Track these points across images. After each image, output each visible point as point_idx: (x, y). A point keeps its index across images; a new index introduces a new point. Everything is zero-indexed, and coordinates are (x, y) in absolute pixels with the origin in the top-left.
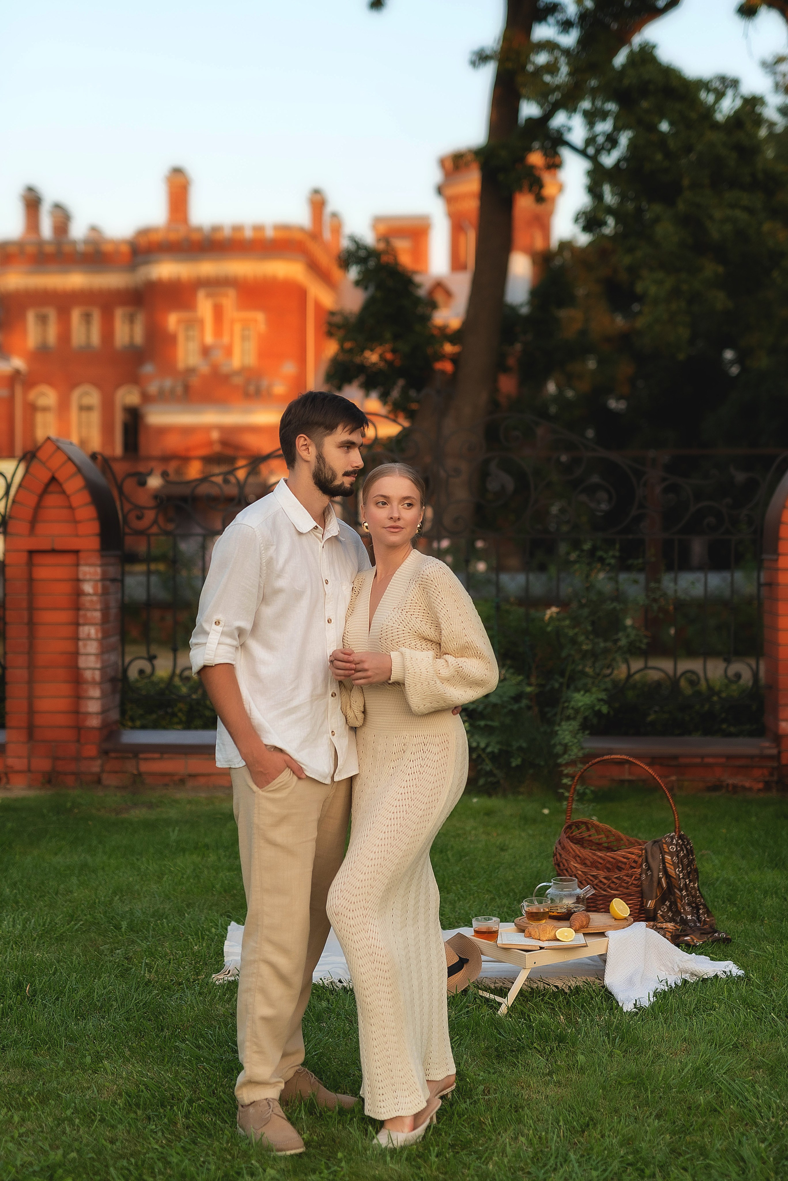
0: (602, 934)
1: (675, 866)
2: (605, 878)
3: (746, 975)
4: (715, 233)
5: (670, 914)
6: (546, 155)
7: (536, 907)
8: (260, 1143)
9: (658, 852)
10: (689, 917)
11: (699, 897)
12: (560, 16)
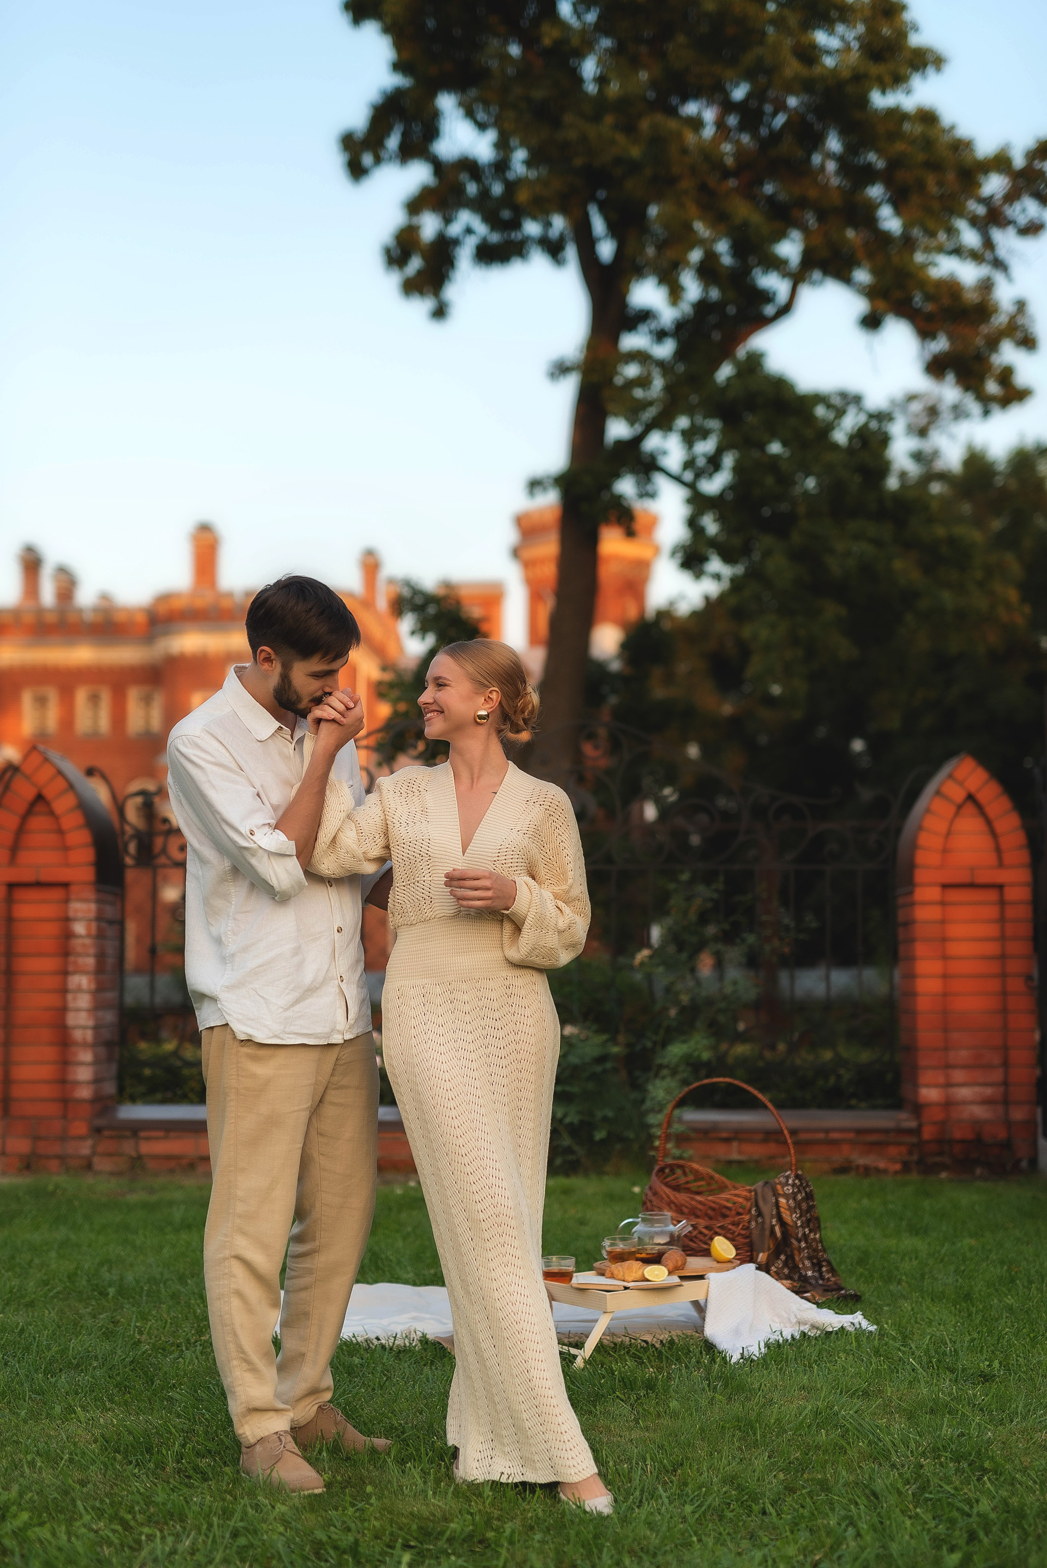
0: (701, 1277)
1: (792, 1210)
2: (706, 1228)
3: (881, 1328)
4: (835, 566)
5: (786, 1271)
6: (638, 483)
7: (620, 1247)
8: (269, 1480)
9: (770, 1193)
10: (810, 1273)
11: (820, 1251)
12: (654, 325)
